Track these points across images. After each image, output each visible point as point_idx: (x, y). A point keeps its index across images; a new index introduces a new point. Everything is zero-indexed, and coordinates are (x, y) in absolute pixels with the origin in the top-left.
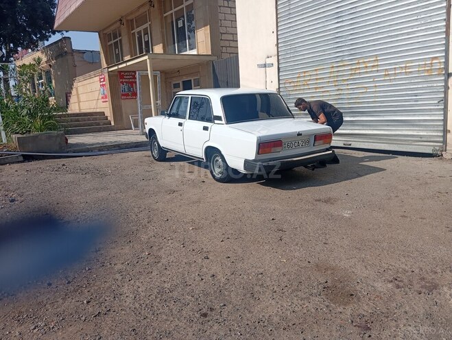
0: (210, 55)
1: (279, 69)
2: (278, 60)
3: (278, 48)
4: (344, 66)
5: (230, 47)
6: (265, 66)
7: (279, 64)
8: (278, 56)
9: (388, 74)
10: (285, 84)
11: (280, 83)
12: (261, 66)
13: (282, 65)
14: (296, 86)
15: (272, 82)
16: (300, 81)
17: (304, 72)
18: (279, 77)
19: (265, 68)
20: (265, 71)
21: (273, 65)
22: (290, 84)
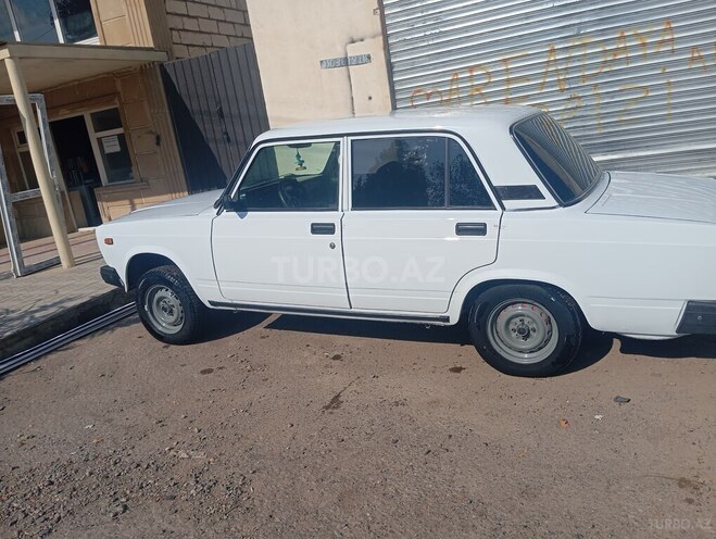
0: (151, 49)
1: (390, 66)
2: (387, 47)
3: (383, 18)
4: (584, 45)
5: (184, 30)
6: (346, 62)
7: (388, 56)
8: (386, 37)
9: (701, 57)
10: (412, 99)
11: (398, 97)
12: (334, 64)
13: (399, 57)
14: (446, 101)
15: (370, 98)
16: (458, 89)
17: (471, 69)
18: (392, 84)
19: (344, 68)
20: (346, 74)
21: (369, 57)
22: (428, 99)
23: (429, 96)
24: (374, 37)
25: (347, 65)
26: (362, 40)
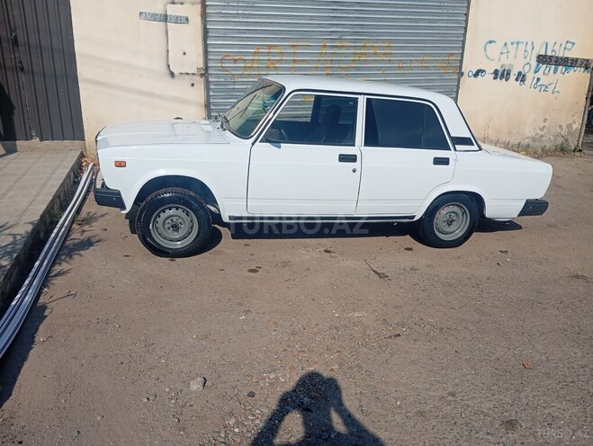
1: (206, 32)
2: (204, 14)
4: (343, 47)
6: (165, 18)
7: (205, 22)
8: (204, 6)
9: (402, 67)
10: (222, 61)
11: (210, 57)
12: (154, 17)
13: (214, 25)
14: (249, 67)
15: (185, 54)
16: (258, 60)
17: (269, 47)
18: (206, 46)
19: (162, 23)
20: (163, 29)
21: (187, 20)
22: (235, 63)
23: (235, 61)
24: (193, 4)
25: (166, 21)
26: (182, 4)
